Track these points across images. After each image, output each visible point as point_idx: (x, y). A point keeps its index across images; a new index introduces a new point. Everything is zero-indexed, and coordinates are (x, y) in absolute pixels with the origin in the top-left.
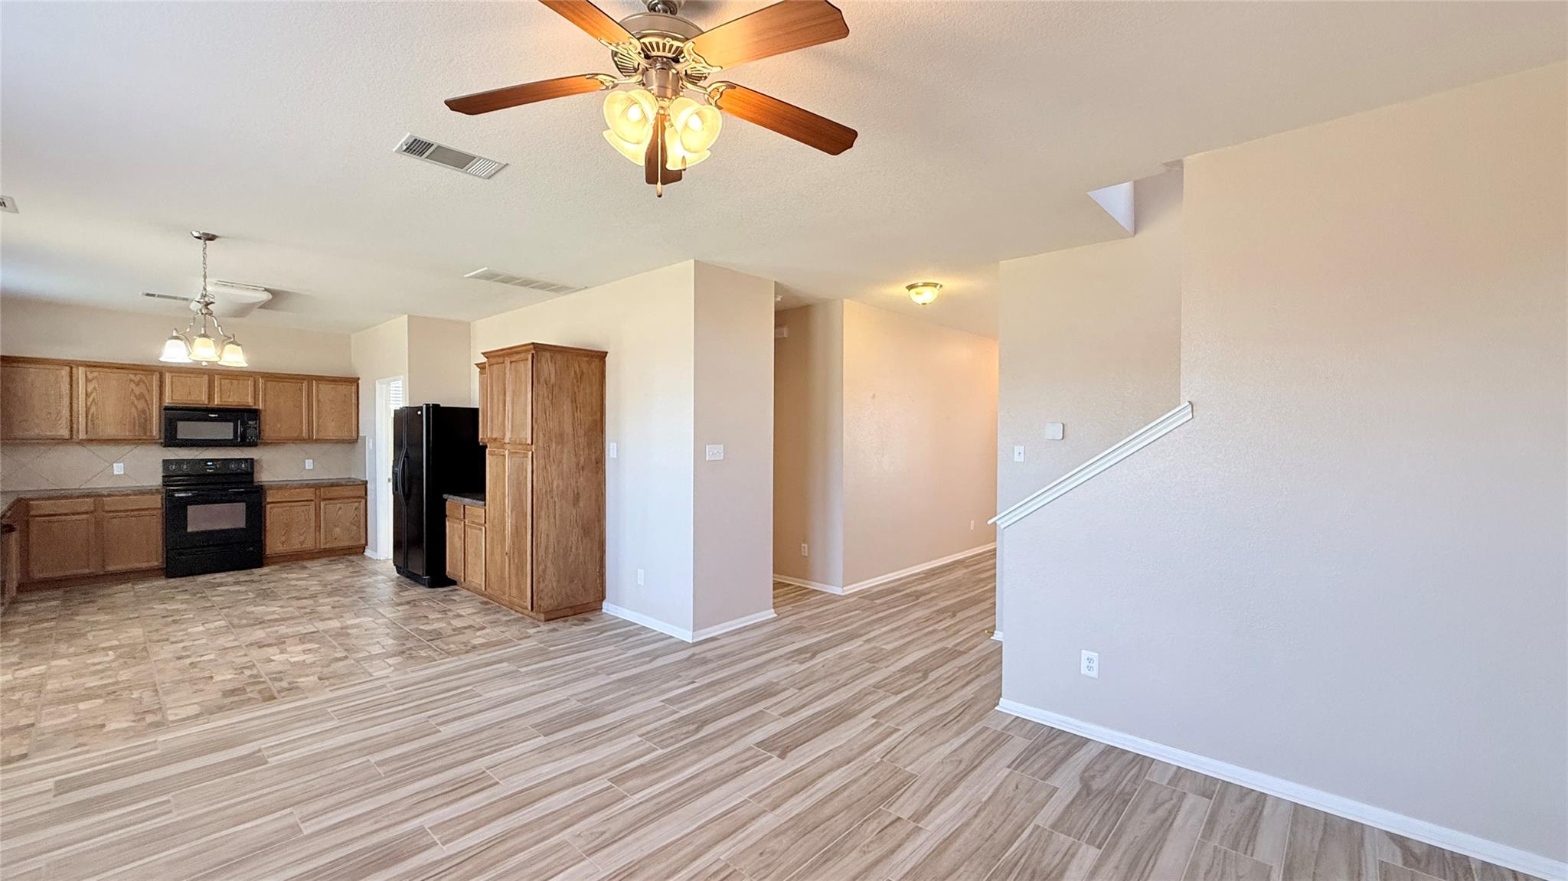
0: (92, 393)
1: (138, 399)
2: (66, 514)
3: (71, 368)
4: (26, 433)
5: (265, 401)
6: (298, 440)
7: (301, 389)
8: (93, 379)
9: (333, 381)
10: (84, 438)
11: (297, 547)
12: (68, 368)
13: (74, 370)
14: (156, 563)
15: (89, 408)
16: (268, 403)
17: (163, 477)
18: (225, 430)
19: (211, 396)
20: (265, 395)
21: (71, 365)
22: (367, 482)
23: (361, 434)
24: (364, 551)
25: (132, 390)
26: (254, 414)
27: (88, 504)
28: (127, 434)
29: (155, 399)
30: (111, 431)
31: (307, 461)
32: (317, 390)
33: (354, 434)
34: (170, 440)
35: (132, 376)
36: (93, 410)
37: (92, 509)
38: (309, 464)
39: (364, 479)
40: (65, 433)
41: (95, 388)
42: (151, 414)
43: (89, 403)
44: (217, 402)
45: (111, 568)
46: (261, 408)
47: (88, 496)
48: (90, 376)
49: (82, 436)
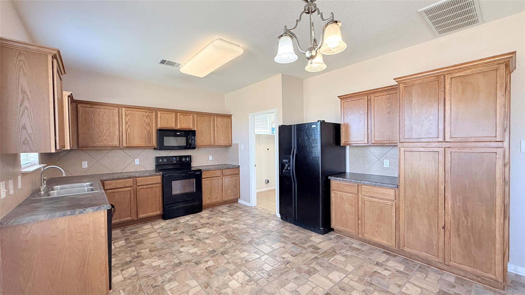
0: (128, 122)
1: (147, 126)
2: (121, 188)
3: (119, 108)
4: (100, 144)
5: (197, 126)
6: (211, 146)
7: (210, 120)
8: (129, 114)
9: (222, 116)
10: (125, 146)
11: (214, 200)
12: (117, 109)
13: (120, 109)
14: (159, 212)
15: (127, 130)
16: (198, 128)
17: (156, 165)
18: (182, 141)
19: (176, 125)
20: (197, 123)
21: (119, 106)
22: (240, 166)
23: (233, 143)
24: (237, 201)
25: (145, 121)
26: (193, 133)
27: (130, 182)
28: (143, 144)
29: (154, 125)
30: (137, 142)
31: (210, 156)
32: (217, 121)
33: (230, 142)
34: (161, 146)
35: (144, 113)
36: (129, 131)
37: (132, 185)
38: (211, 158)
39: (238, 165)
40: (116, 143)
41: (129, 119)
42: (152, 133)
43: (127, 128)
44: (179, 127)
45: (141, 216)
46: (195, 130)
47: (130, 178)
48: (127, 114)
49: (125, 145)
